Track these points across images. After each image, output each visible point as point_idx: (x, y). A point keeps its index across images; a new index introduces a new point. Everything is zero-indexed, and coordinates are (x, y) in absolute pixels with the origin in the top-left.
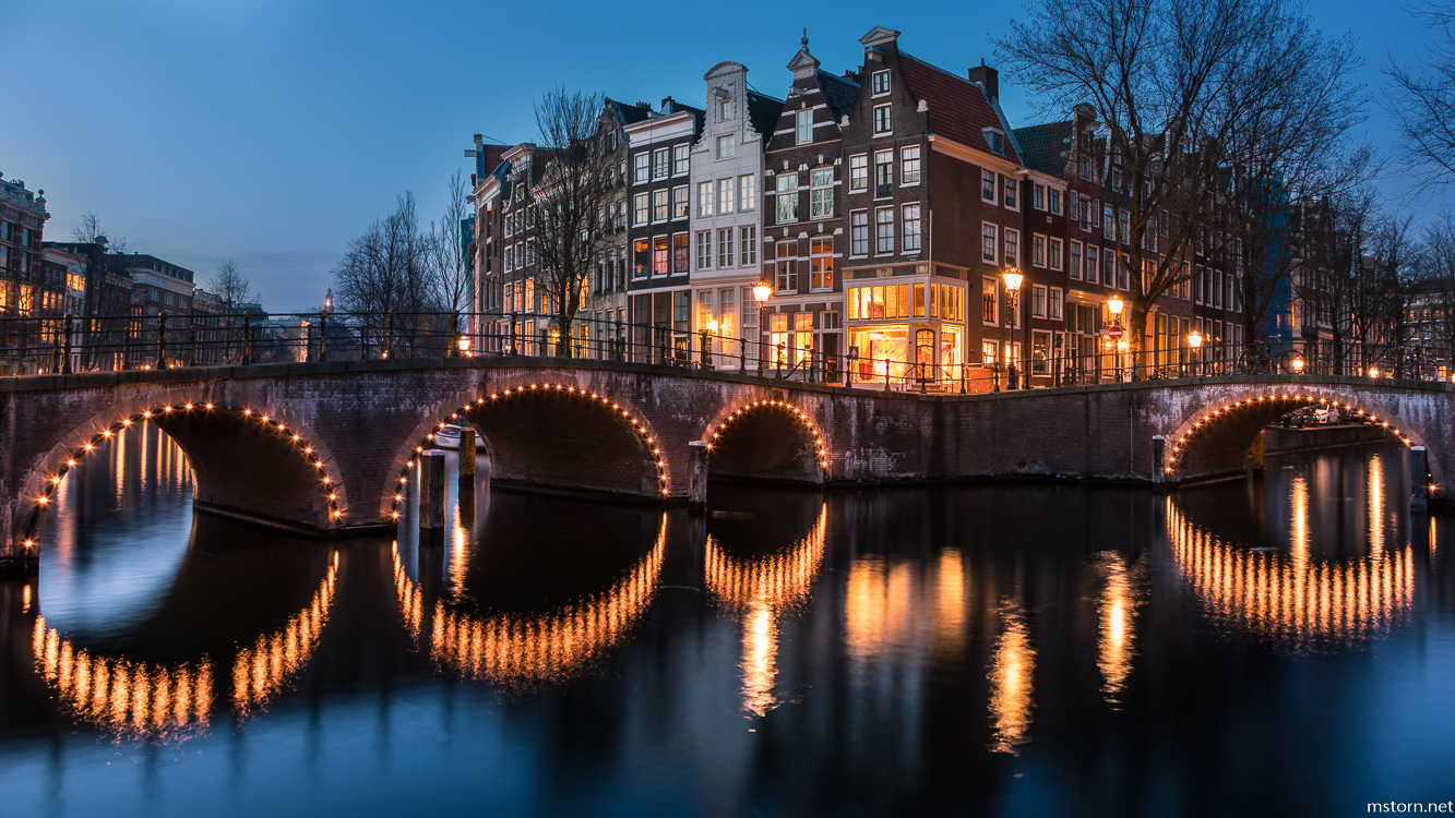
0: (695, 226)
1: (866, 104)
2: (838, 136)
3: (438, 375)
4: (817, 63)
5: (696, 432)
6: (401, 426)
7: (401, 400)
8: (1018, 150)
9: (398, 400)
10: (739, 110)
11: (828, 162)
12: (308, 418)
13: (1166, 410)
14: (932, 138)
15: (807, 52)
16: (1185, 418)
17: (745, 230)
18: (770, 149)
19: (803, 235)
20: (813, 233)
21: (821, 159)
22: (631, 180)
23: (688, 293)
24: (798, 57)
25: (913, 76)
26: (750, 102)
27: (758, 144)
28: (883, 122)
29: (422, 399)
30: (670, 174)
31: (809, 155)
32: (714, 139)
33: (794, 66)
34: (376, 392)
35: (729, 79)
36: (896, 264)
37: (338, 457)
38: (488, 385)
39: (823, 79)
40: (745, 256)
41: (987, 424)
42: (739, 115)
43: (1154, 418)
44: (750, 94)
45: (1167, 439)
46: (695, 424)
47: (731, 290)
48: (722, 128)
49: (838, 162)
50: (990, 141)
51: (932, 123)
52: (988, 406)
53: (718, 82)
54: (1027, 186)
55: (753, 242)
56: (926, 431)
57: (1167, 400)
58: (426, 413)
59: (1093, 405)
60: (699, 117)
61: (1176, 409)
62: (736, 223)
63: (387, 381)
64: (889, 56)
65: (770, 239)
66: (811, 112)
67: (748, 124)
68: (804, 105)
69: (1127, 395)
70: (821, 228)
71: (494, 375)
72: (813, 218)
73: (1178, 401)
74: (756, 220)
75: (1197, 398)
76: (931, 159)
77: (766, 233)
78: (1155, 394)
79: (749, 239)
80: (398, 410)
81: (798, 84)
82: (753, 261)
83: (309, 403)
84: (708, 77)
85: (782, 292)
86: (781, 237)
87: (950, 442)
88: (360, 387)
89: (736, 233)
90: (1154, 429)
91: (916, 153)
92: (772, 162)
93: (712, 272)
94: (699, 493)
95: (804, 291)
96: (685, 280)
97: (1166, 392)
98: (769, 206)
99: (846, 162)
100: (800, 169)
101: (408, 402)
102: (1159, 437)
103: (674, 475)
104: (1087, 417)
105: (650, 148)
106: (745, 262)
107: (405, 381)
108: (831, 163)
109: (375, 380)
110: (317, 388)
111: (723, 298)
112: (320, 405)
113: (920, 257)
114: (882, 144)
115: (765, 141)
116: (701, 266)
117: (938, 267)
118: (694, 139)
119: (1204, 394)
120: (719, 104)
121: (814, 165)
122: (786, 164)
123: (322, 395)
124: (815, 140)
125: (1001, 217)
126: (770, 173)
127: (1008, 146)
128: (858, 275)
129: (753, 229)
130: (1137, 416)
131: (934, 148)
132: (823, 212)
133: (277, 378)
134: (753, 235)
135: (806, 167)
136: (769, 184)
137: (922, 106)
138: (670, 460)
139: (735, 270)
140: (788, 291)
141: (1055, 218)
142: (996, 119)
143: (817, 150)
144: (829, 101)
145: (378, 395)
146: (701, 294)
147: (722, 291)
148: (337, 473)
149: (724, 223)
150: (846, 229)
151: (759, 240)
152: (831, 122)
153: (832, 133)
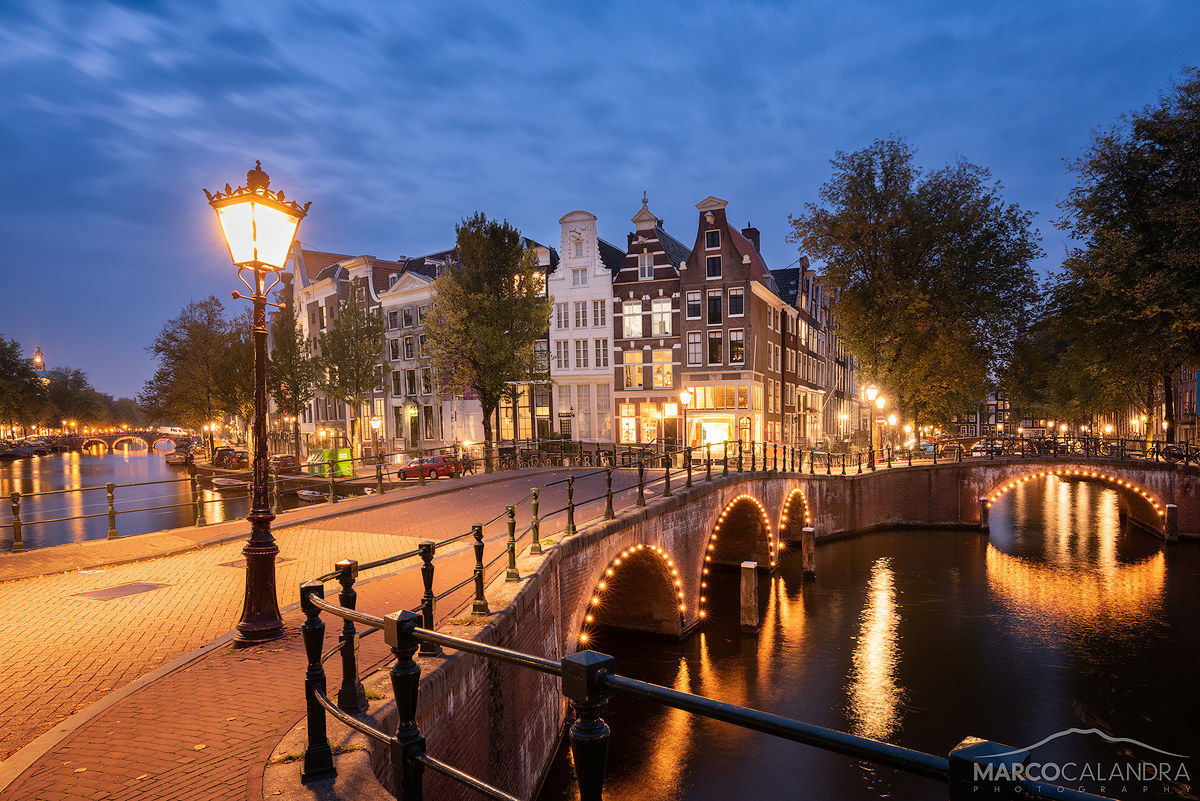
1: (700, 255)
2: (675, 277)
3: (709, 497)
7: (699, 521)
10: (591, 251)
11: (667, 294)
12: (671, 545)
13: (981, 481)
14: (753, 283)
17: (598, 342)
18: (618, 282)
19: (647, 348)
20: (655, 347)
21: (661, 292)
23: (549, 386)
24: (640, 214)
26: (600, 245)
27: (610, 276)
29: (705, 518)
32: (569, 271)
33: (636, 221)
35: (581, 225)
36: (724, 371)
38: (724, 500)
40: (598, 361)
42: (591, 254)
43: (973, 486)
48: (577, 264)
49: (676, 295)
53: (572, 227)
54: (784, 314)
55: (605, 351)
56: (848, 501)
57: (982, 474)
61: (989, 480)
62: (589, 335)
64: (720, 219)
65: (619, 349)
66: (651, 257)
67: (599, 262)
68: (645, 250)
69: (955, 471)
70: (661, 343)
72: (655, 335)
74: (607, 332)
76: (751, 300)
77: (616, 344)
78: (974, 471)
79: (602, 349)
80: (699, 529)
81: (638, 235)
82: (606, 364)
83: (671, 531)
84: (562, 221)
85: (630, 388)
86: (630, 348)
87: (858, 506)
88: (686, 514)
89: (589, 343)
90: (974, 493)
91: (741, 293)
92: (619, 290)
93: (570, 372)
97: (982, 469)
99: (683, 295)
100: (644, 298)
101: (702, 521)
102: (980, 498)
104: (930, 486)
108: (670, 296)
110: (673, 518)
111: (580, 391)
112: (674, 533)
113: (743, 367)
114: (713, 285)
115: (613, 275)
116: (560, 367)
118: (550, 269)
120: (572, 243)
121: (655, 296)
122: (631, 294)
123: (675, 524)
124: (656, 279)
125: (774, 338)
126: (617, 300)
128: (693, 378)
129: (605, 341)
130: (962, 485)
131: (752, 291)
134: (605, 346)
135: (648, 297)
136: (618, 308)
137: (746, 259)
139: (589, 370)
140: (635, 387)
143: (657, 286)
145: (692, 518)
146: (560, 387)
149: (581, 334)
150: (684, 345)
151: (612, 349)
152: (668, 266)
153: (670, 273)
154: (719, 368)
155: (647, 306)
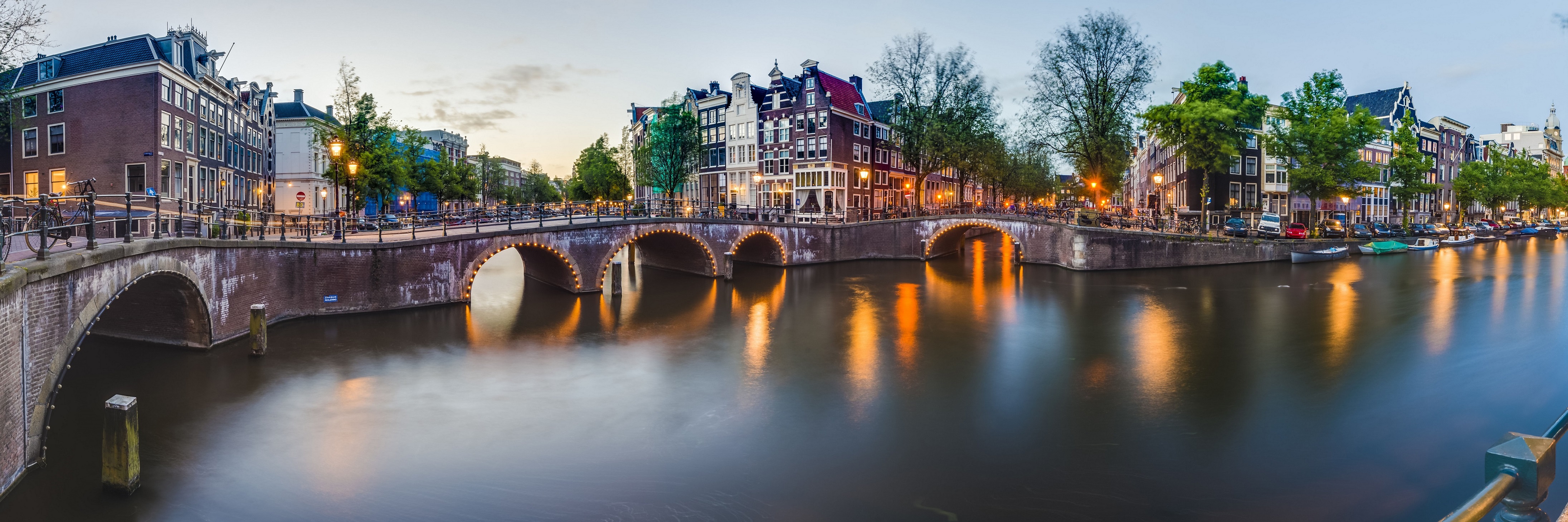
0: (729, 144)
1: (804, 92)
2: (791, 105)
3: (618, 228)
4: (782, 74)
5: (726, 247)
6: (603, 250)
7: (603, 239)
8: (870, 112)
9: (602, 239)
10: (747, 93)
11: (787, 117)
12: (566, 247)
13: (927, 229)
14: (832, 108)
15: (777, 68)
16: (934, 232)
17: (750, 147)
18: (761, 110)
19: (776, 149)
20: (780, 148)
21: (783, 115)
22: (699, 125)
23: (725, 174)
24: (774, 71)
25: (824, 81)
26: (752, 90)
27: (755, 110)
28: (811, 99)
29: (611, 238)
30: (717, 121)
31: (778, 114)
32: (736, 107)
33: (771, 74)
34: (592, 236)
35: (743, 80)
36: (817, 162)
37: (578, 263)
38: (639, 231)
39: (785, 80)
40: (750, 158)
41: (853, 237)
42: (747, 95)
43: (922, 233)
44: (752, 86)
45: (927, 241)
46: (727, 243)
47: (745, 173)
48: (739, 102)
49: (791, 117)
50: (858, 110)
51: (831, 101)
52: (854, 229)
53: (737, 82)
54: (873, 128)
55: (754, 151)
56: (828, 241)
57: (927, 225)
58: (614, 244)
59: (897, 227)
60: (729, 97)
61: (930, 229)
62: (745, 143)
63: (597, 231)
64: (814, 72)
65: (761, 150)
66: (779, 95)
67: (751, 100)
68: (776, 91)
69: (911, 224)
70: (783, 146)
71: (641, 227)
72: (780, 142)
73: (930, 225)
74: (755, 141)
75: (938, 224)
76: (832, 118)
77: (760, 148)
78: (922, 223)
79: (752, 151)
80: (602, 243)
81: (773, 83)
82: (754, 160)
83: (566, 242)
84: (732, 79)
85: (767, 174)
86: (767, 150)
87: (837, 246)
88: (586, 234)
89: (746, 148)
90: (921, 237)
91: (826, 114)
92: (761, 116)
93: (736, 165)
94: (729, 275)
95: (776, 174)
96: (724, 168)
97: (927, 222)
98: (761, 135)
99: (794, 117)
100: (774, 120)
101: (606, 240)
102: (924, 240)
103: (719, 266)
104: (895, 232)
105: (708, 110)
106: (750, 160)
107: (604, 231)
108: (788, 117)
109: (592, 231)
110: (569, 235)
111: (741, 176)
112: (571, 242)
113: (827, 160)
114: (810, 110)
115: (759, 107)
116: (731, 162)
117: (834, 164)
118: (727, 106)
119: (941, 222)
120: (738, 92)
121: (780, 118)
122: (768, 117)
123: (571, 238)
124: (781, 107)
125: (862, 141)
126: (761, 121)
127: (866, 111)
128: (800, 167)
129: (754, 146)
130: (915, 232)
131: (833, 112)
132: (784, 139)
133: (553, 232)
134: (754, 149)
135: (777, 119)
136: (761, 126)
137: (828, 94)
138: (717, 260)
139: (746, 164)
140: (769, 174)
141: (885, 141)
142: (860, 99)
143: (782, 112)
144: (788, 90)
145: (593, 237)
146: (732, 174)
147: (741, 173)
148: (578, 269)
149: (741, 143)
150: (795, 147)
151: (757, 151)
152: (788, 100)
153: (788, 104)
154: (813, 160)
155: (776, 124)
